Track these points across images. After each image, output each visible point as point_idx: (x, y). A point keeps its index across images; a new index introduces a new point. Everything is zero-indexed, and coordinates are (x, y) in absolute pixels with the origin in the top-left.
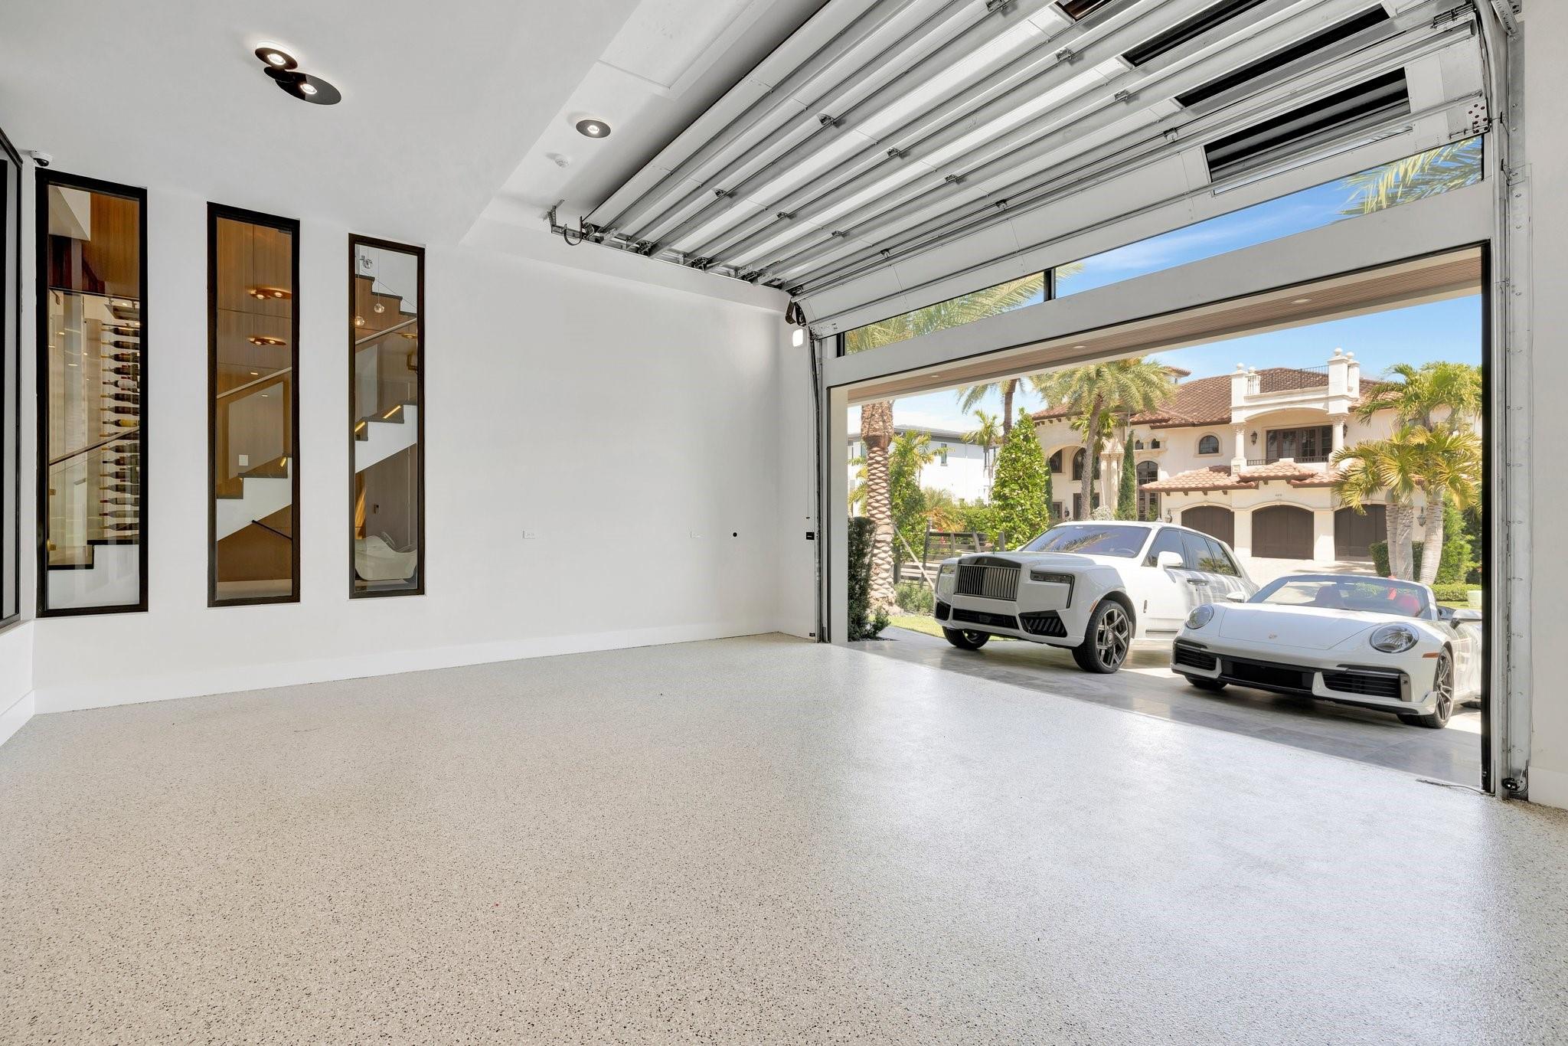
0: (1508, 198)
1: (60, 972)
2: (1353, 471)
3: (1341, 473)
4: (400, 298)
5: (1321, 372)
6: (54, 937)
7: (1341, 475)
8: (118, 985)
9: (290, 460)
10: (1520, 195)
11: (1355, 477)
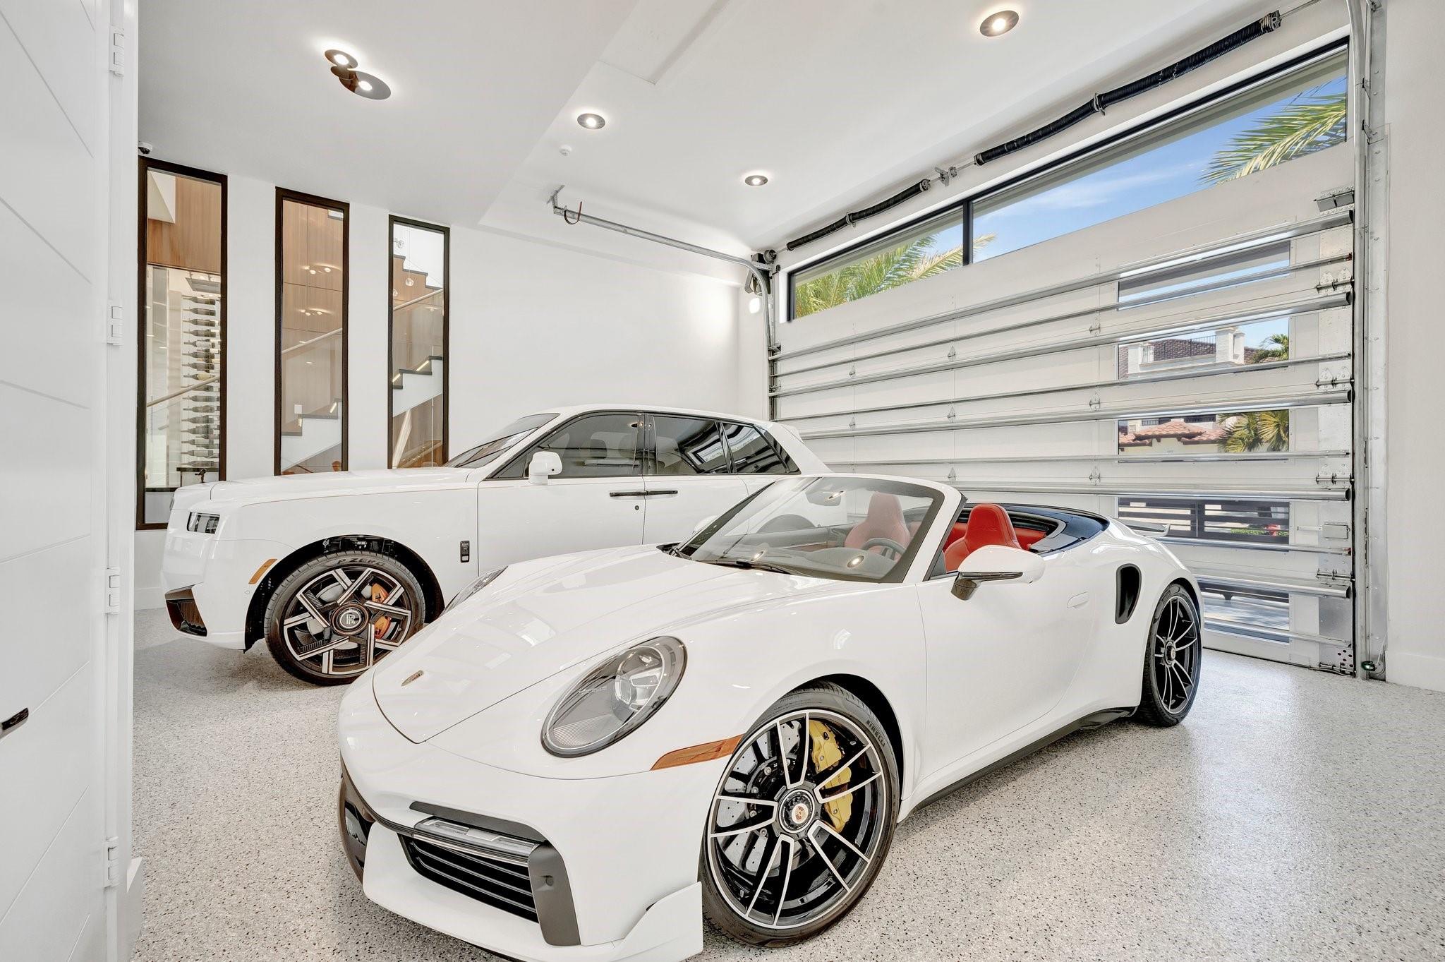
0: (1368, 155)
1: (188, 776)
2: (1237, 427)
3: (1226, 429)
4: (426, 275)
5: (1209, 342)
6: (179, 755)
7: (1227, 431)
8: (235, 784)
9: (340, 404)
10: (1379, 152)
11: (1239, 433)
